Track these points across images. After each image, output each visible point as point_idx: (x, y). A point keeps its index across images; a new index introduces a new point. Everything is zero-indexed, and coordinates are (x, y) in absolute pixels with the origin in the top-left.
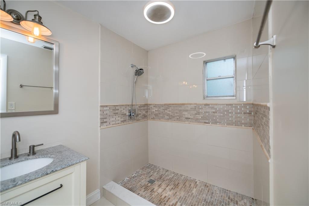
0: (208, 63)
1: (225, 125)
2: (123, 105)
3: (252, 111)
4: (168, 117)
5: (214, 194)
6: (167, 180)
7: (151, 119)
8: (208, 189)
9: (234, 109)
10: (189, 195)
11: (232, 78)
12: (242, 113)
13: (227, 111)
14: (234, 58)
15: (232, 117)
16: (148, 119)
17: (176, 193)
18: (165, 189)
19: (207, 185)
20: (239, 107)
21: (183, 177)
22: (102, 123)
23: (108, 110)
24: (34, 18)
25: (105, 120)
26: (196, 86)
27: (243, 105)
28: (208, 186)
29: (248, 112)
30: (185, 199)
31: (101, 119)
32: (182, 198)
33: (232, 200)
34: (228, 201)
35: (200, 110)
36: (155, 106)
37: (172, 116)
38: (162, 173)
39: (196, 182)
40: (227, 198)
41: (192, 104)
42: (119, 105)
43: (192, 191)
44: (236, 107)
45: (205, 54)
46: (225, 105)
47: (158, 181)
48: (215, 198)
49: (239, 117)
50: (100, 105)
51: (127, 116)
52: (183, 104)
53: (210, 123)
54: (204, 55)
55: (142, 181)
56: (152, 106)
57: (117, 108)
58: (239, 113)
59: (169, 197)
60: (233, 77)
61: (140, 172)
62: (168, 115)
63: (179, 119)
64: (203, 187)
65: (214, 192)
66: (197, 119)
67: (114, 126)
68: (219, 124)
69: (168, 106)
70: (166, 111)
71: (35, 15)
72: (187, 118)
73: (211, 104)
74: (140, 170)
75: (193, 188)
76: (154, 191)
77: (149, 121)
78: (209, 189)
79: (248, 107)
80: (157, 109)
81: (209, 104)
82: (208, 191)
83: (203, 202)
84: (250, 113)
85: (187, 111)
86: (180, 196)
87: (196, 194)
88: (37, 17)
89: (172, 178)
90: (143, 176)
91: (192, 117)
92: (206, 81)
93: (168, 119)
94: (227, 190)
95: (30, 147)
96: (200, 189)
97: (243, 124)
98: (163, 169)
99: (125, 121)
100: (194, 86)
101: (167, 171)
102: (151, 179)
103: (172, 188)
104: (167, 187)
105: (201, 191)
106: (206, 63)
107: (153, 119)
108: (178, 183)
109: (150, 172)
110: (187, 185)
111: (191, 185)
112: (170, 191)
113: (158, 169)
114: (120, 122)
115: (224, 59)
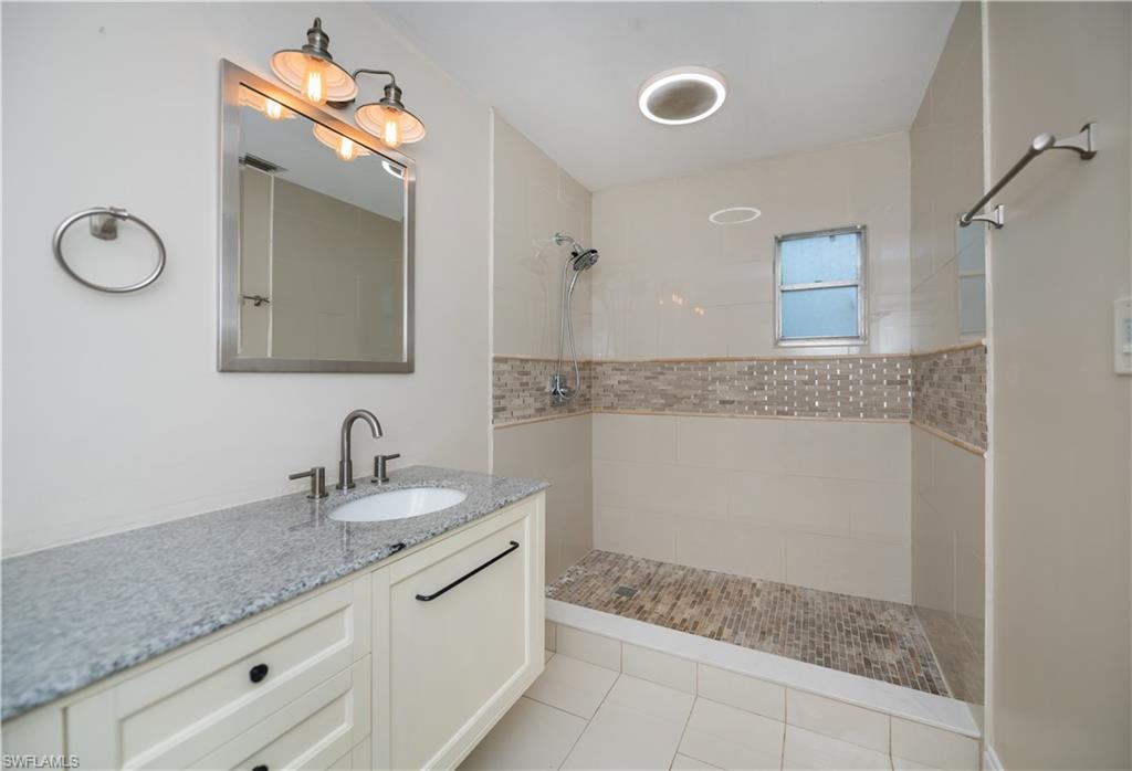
0: (784, 244)
1: (836, 416)
2: (538, 361)
3: (909, 376)
4: (663, 401)
5: (810, 606)
6: (669, 585)
7: (602, 409)
8: (790, 596)
9: (861, 371)
10: (747, 612)
11: (854, 289)
12: (882, 383)
13: (844, 377)
14: (860, 232)
15: (856, 393)
16: (592, 409)
17: (709, 610)
18: (674, 605)
19: (786, 588)
20: (874, 366)
21: (714, 575)
22: (496, 410)
23: (509, 372)
24: (384, 96)
25: (503, 403)
26: (702, 312)
27: (885, 360)
28: (788, 591)
29: (898, 378)
30: (739, 619)
31: (496, 397)
32: (732, 620)
33: (858, 613)
34: (851, 617)
35: (766, 378)
36: (619, 367)
37: (675, 397)
38: (648, 571)
39: (754, 585)
40: (846, 610)
41: (741, 360)
42: (532, 360)
43: (750, 603)
44: (867, 367)
45: (759, 213)
46: (838, 362)
47: (644, 589)
48: (816, 612)
49: (875, 394)
50: (492, 355)
51: (546, 393)
52: (712, 361)
53: (796, 413)
54: (754, 214)
55: (599, 592)
56: (607, 369)
57: (528, 367)
58: (875, 383)
59: (695, 619)
60: (857, 286)
61: (580, 572)
62: (664, 394)
63: (701, 405)
64: (778, 594)
65: (810, 601)
66: (756, 403)
67: (520, 421)
68: (820, 416)
69: (663, 366)
70: (655, 383)
71: (387, 88)
72: (723, 402)
73: (798, 360)
74: (578, 567)
75: (752, 597)
76: (645, 612)
77: (594, 414)
78: (794, 596)
79: (898, 366)
80: (624, 378)
81: (792, 360)
82: (794, 601)
83: (788, 623)
84: (903, 383)
85: (722, 380)
86: (722, 616)
87: (765, 608)
88: (393, 92)
89: (683, 580)
90: (593, 581)
91: (742, 398)
92: (778, 294)
93: (662, 408)
94: (842, 595)
95: (377, 459)
96: (772, 598)
97: (885, 411)
98: (647, 561)
99: (544, 409)
100: (697, 309)
101: (660, 564)
102: (622, 588)
103: (694, 602)
104: (678, 599)
105: (775, 603)
106: (779, 241)
107: (611, 408)
108: (706, 591)
109: (609, 570)
110: (732, 591)
111: (741, 591)
112: (692, 607)
113: (631, 563)
114: (532, 411)
115: (832, 233)
